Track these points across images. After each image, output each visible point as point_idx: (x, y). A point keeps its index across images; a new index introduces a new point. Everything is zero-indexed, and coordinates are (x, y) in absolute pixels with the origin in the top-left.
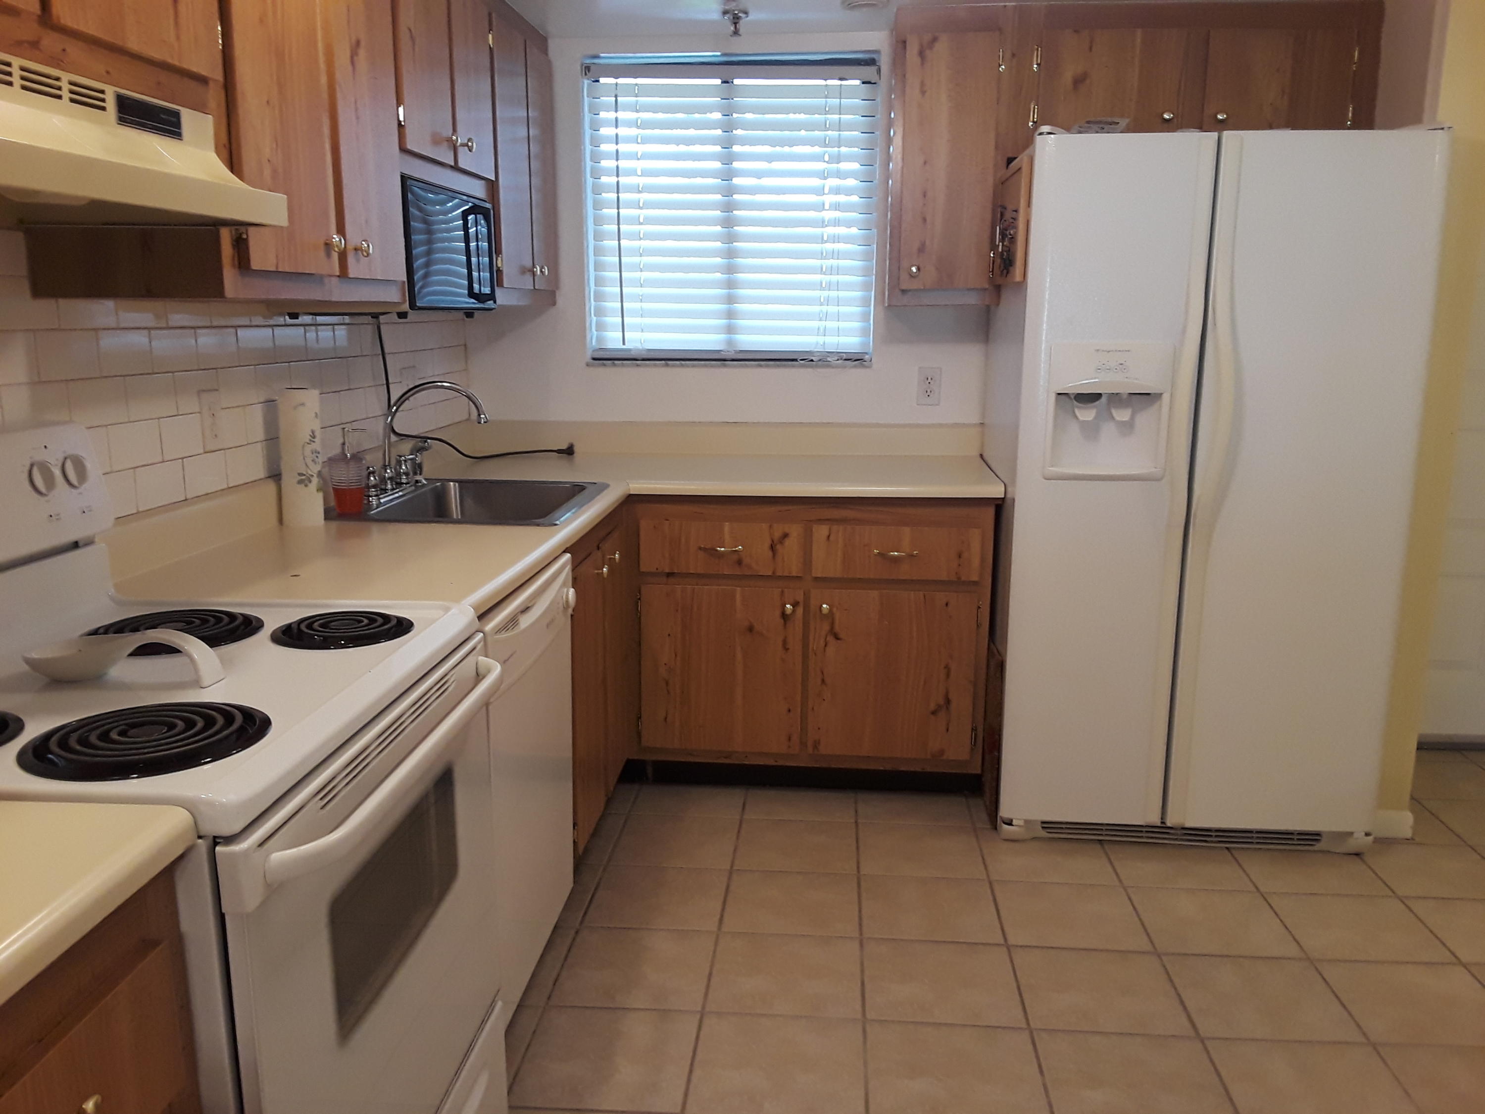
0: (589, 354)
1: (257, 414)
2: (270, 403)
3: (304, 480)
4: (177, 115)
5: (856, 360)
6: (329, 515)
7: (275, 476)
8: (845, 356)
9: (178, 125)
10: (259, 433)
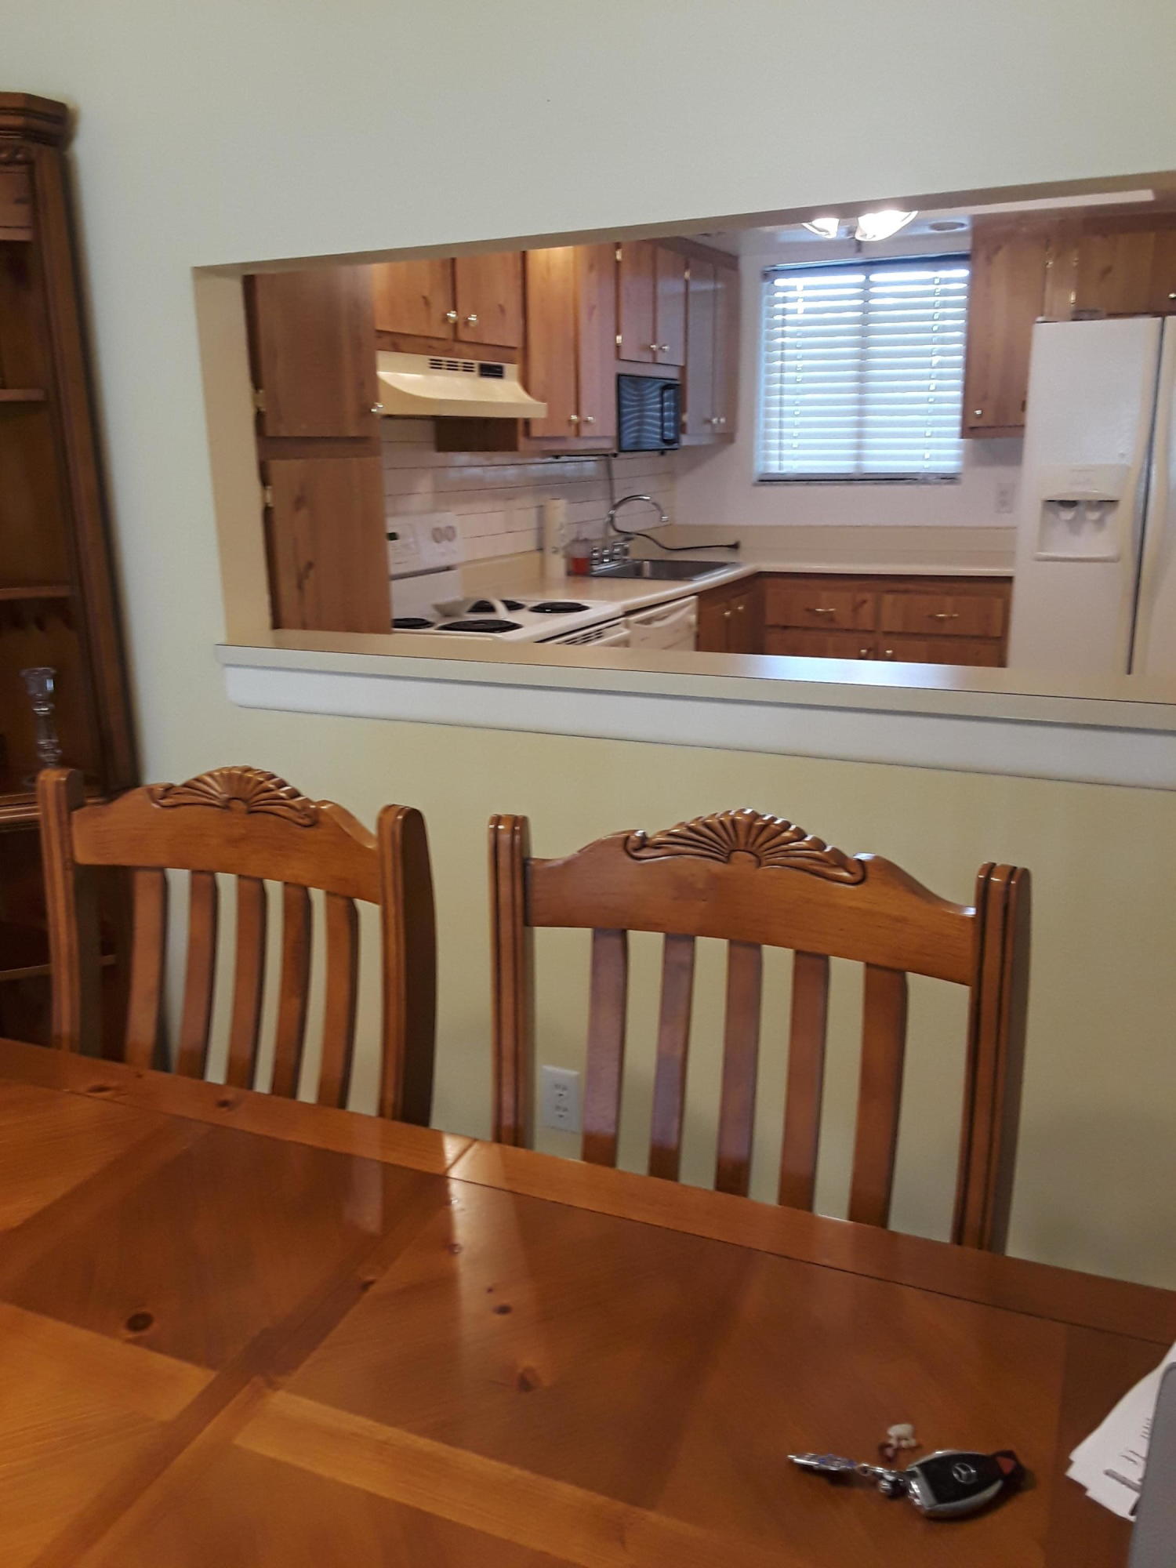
0: (755, 478)
1: (533, 512)
2: (541, 508)
3: (556, 552)
4: (501, 367)
5: (949, 479)
6: (569, 573)
7: (541, 549)
8: (941, 476)
9: (501, 372)
10: (534, 525)
